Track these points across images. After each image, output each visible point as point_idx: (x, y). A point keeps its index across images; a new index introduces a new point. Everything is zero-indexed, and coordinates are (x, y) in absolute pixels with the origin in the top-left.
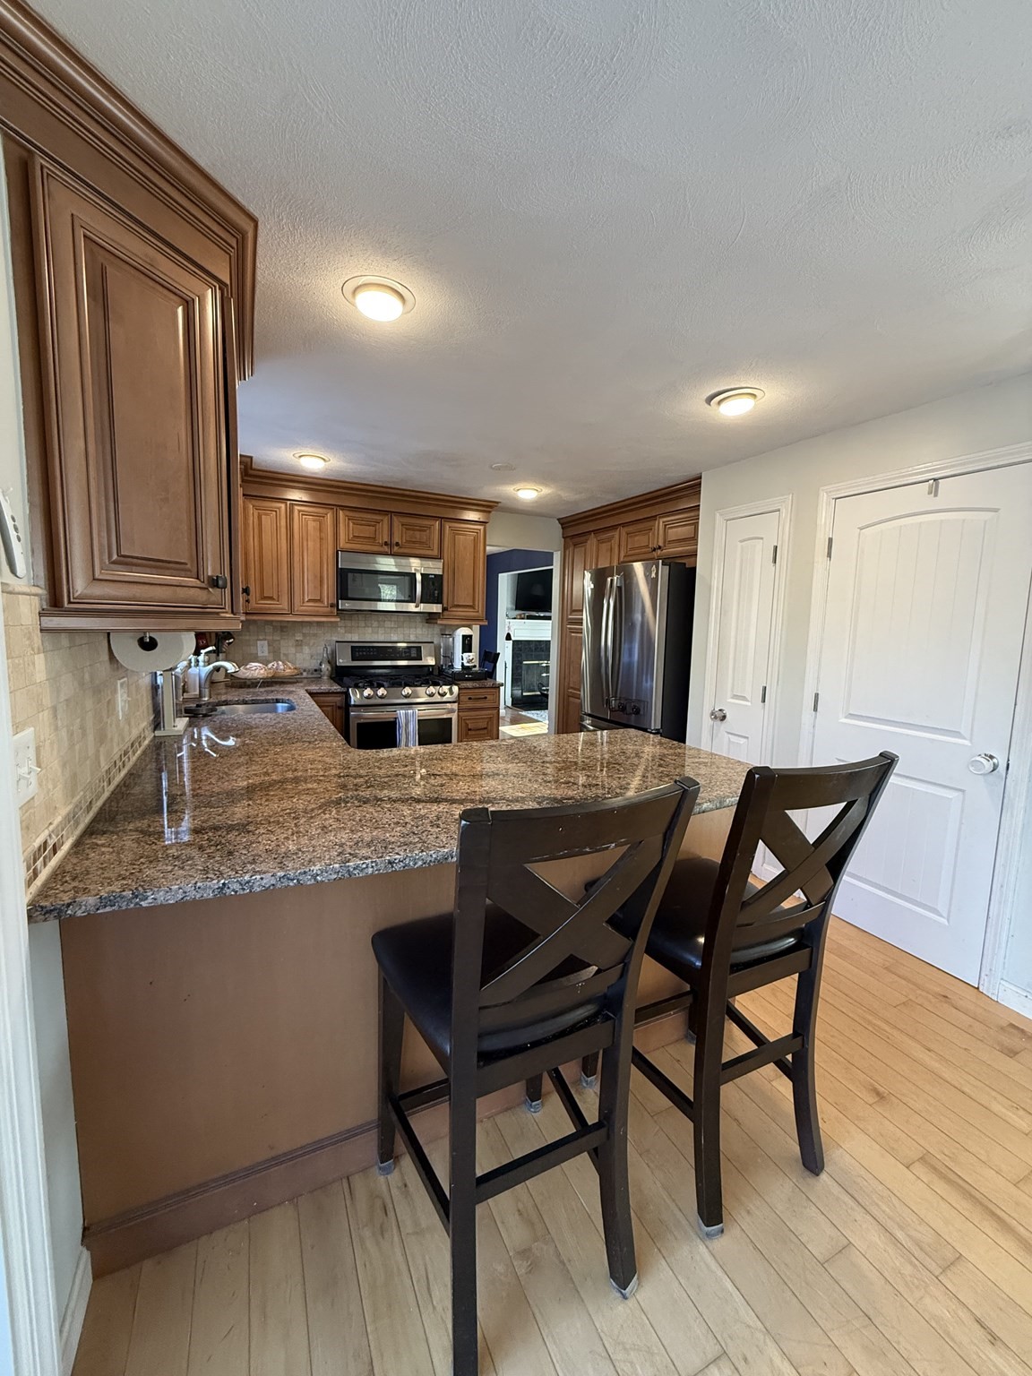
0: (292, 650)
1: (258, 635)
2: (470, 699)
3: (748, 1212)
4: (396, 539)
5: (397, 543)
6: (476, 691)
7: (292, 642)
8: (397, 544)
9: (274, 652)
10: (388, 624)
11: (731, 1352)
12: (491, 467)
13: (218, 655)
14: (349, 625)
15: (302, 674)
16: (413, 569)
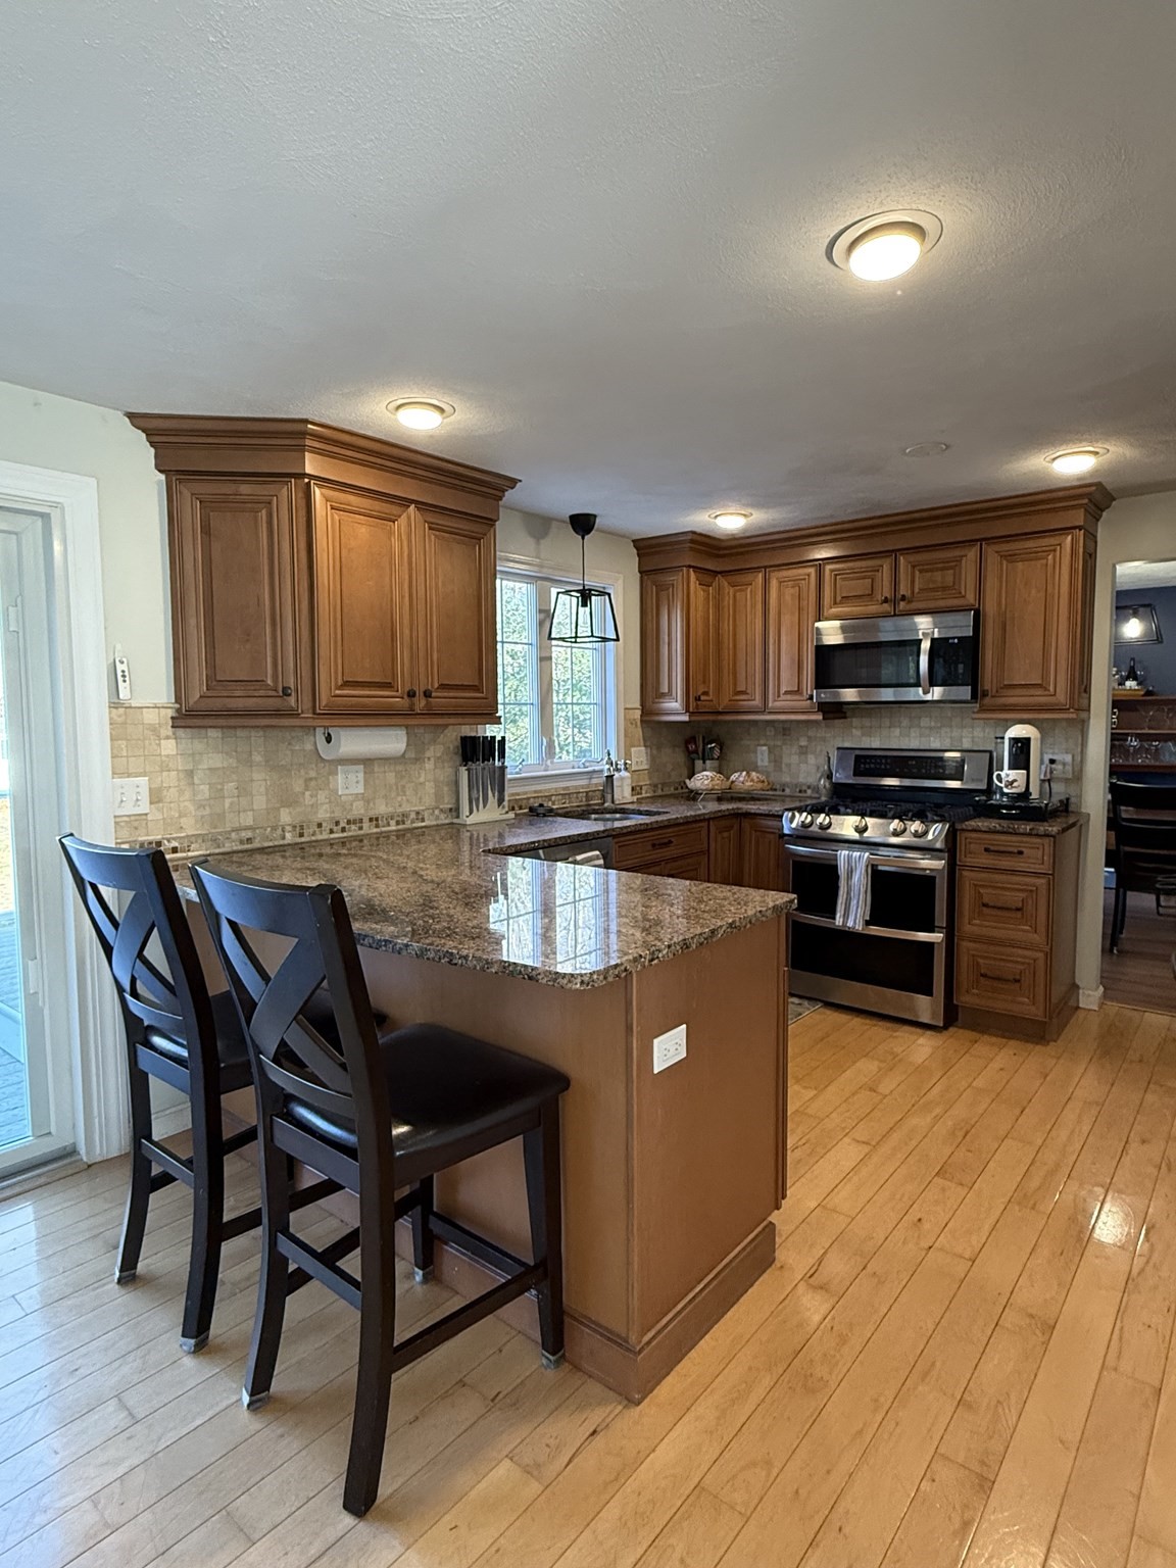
0: (795, 759)
1: (759, 740)
2: (986, 850)
3: (282, 1436)
4: (903, 590)
5: (903, 596)
6: (997, 837)
7: (795, 749)
8: (903, 598)
9: (775, 761)
10: (925, 722)
11: (138, 1427)
12: (905, 454)
13: (704, 763)
14: (868, 724)
15: (805, 791)
16: (920, 632)
